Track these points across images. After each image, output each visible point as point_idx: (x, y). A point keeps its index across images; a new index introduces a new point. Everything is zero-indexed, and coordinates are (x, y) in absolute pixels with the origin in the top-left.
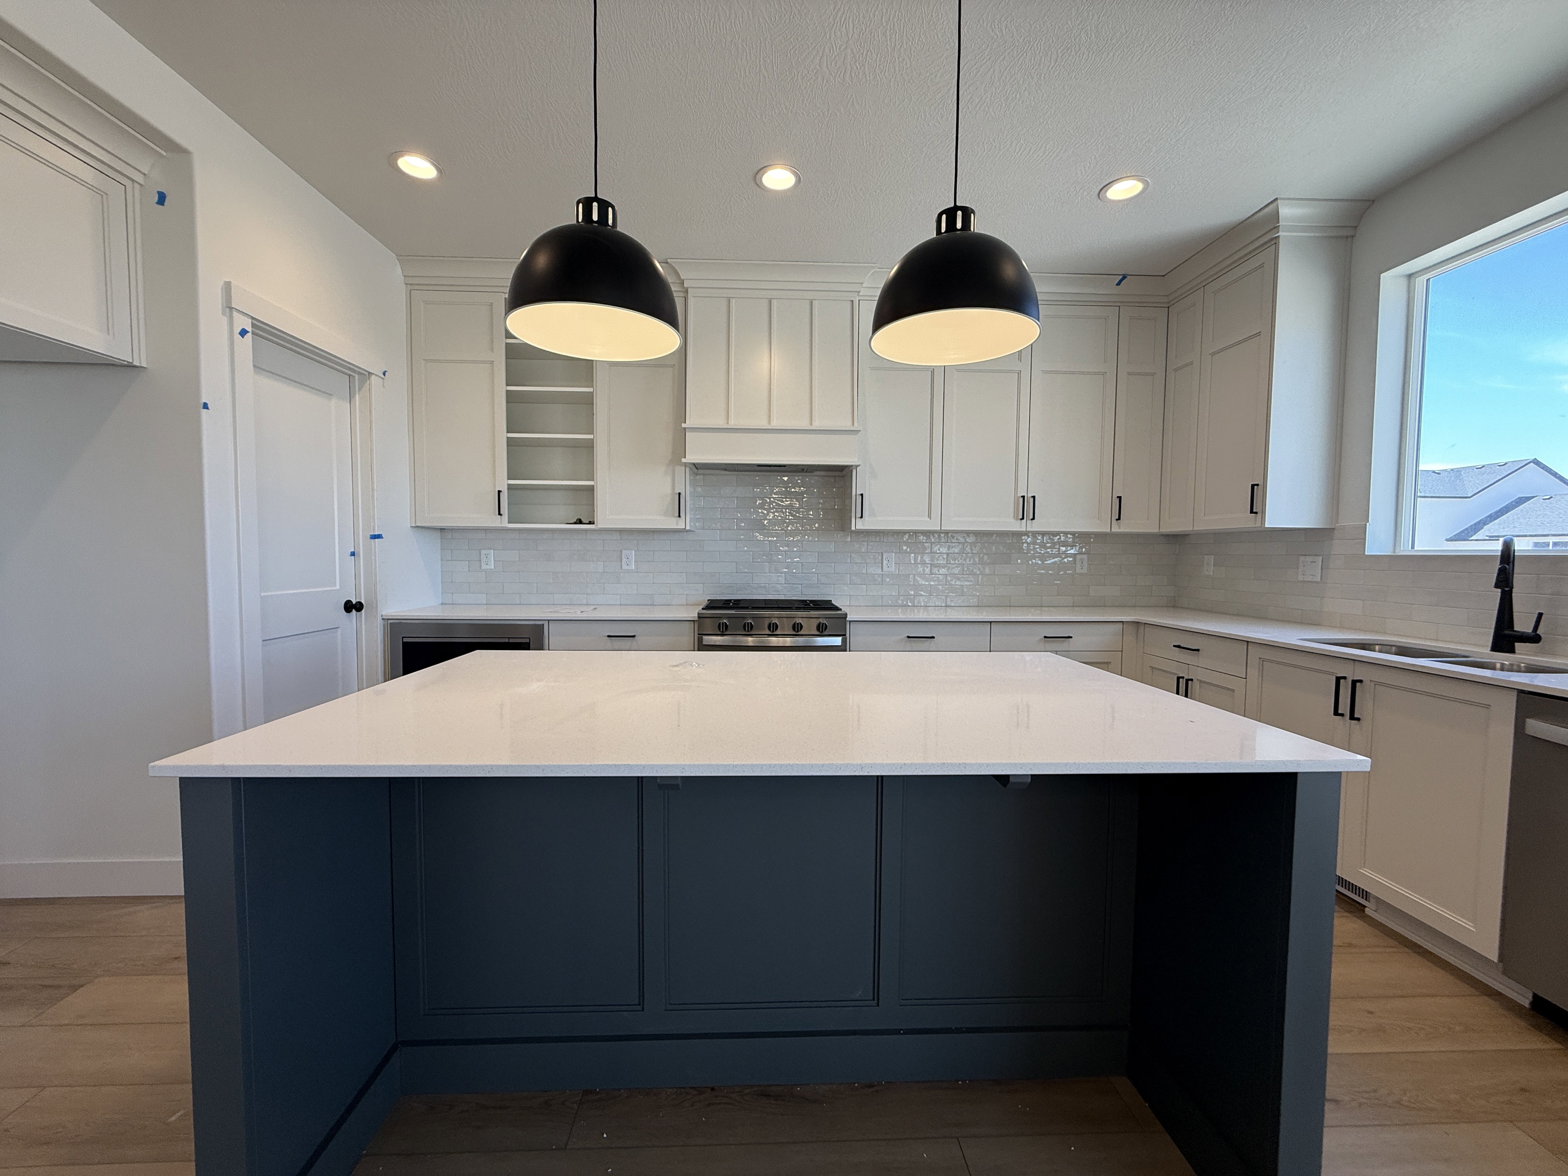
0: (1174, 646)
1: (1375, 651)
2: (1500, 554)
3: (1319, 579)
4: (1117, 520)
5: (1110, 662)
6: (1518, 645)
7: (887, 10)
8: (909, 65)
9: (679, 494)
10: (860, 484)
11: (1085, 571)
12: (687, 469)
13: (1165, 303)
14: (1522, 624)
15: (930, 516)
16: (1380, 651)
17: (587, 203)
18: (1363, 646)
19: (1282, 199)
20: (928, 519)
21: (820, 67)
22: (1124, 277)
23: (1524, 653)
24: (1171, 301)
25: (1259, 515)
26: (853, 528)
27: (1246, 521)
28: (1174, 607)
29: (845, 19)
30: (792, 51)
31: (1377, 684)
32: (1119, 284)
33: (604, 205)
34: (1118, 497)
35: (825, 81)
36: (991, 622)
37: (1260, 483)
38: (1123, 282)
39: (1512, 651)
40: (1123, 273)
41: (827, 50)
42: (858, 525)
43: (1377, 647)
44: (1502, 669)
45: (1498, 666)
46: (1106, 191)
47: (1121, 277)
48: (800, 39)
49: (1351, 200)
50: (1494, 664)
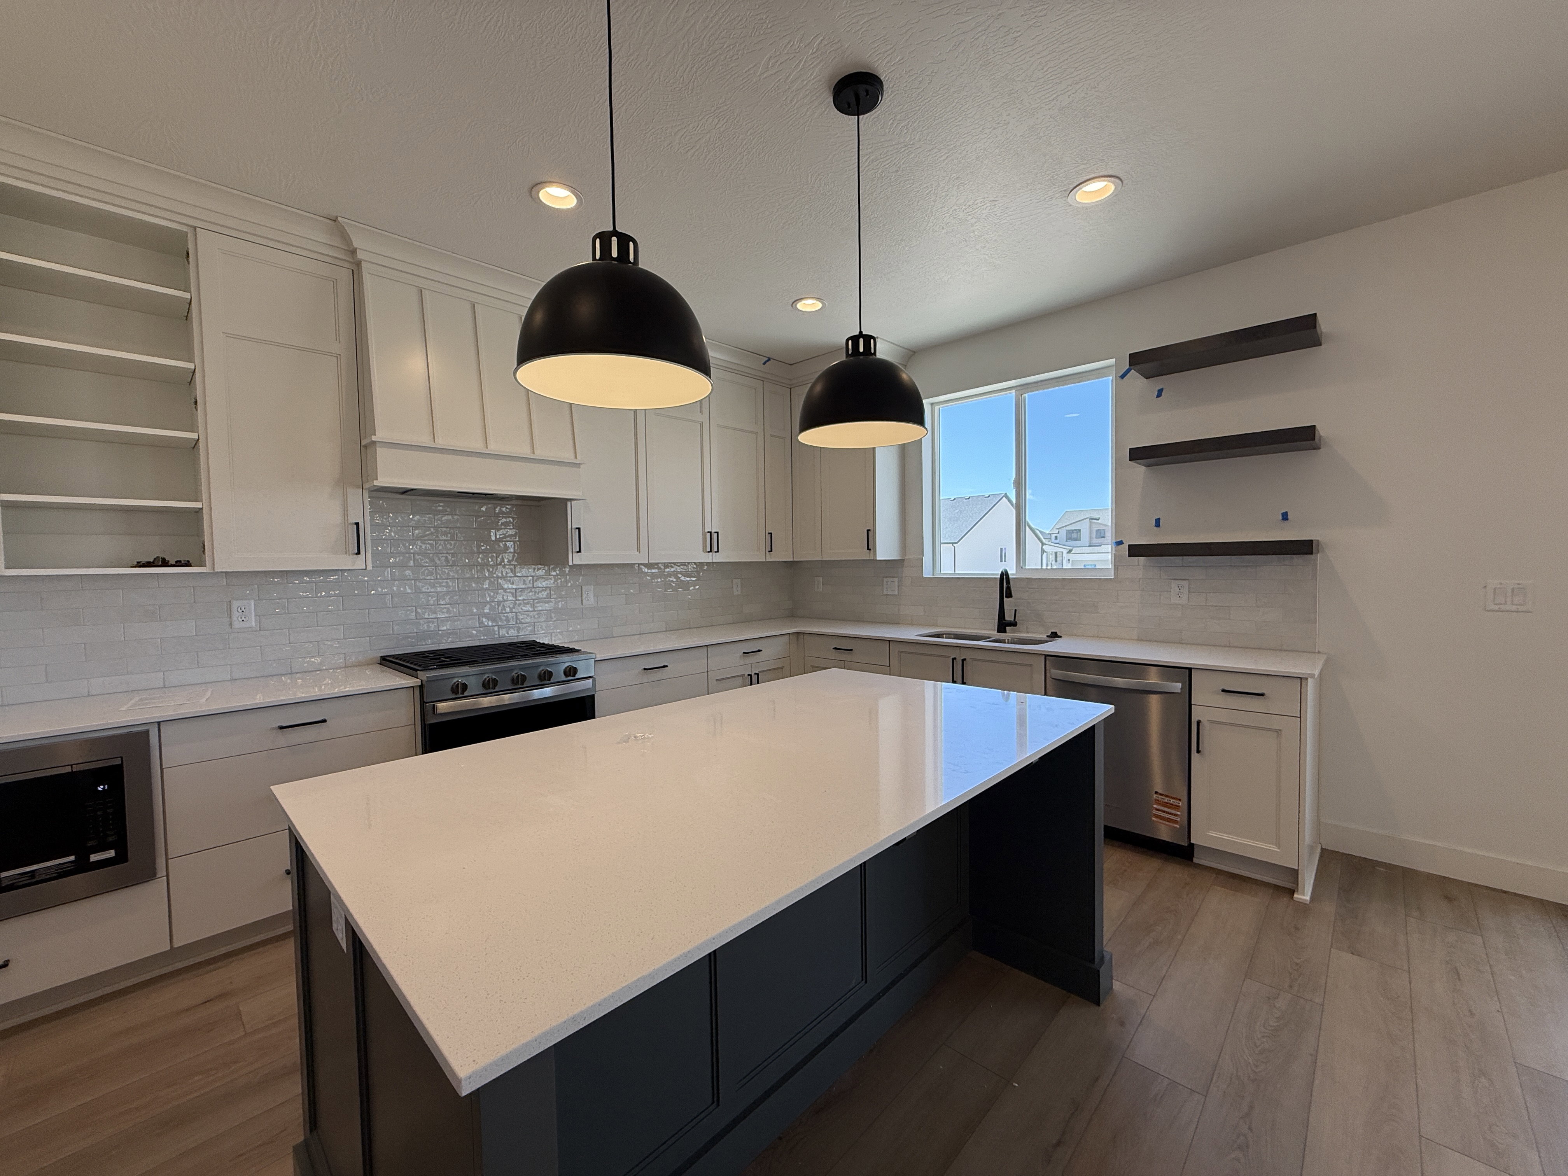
0: (833, 649)
1: (943, 638)
2: (999, 577)
3: (897, 593)
4: (769, 551)
5: (783, 667)
6: (1008, 628)
7: (758, 126)
8: (742, 169)
9: (357, 524)
10: (576, 517)
11: (739, 593)
12: (366, 495)
13: (788, 384)
14: (1009, 617)
15: (639, 550)
16: (946, 638)
17: (604, 238)
18: (939, 636)
19: (881, 339)
20: (638, 553)
21: (675, 134)
22: (769, 359)
23: (1010, 633)
24: (793, 384)
25: (872, 551)
26: (570, 564)
27: (865, 555)
28: (793, 616)
29: (724, 114)
30: (662, 111)
31: (974, 660)
32: (764, 364)
33: (625, 240)
34: (769, 533)
35: (670, 146)
36: (707, 646)
37: (872, 529)
38: (767, 363)
39: (1005, 632)
40: (768, 356)
41: (691, 126)
42: (575, 559)
43: (944, 636)
44: (1008, 643)
45: (1006, 641)
46: (798, 303)
47: (767, 359)
48: (676, 107)
49: (907, 349)
50: (1005, 640)
